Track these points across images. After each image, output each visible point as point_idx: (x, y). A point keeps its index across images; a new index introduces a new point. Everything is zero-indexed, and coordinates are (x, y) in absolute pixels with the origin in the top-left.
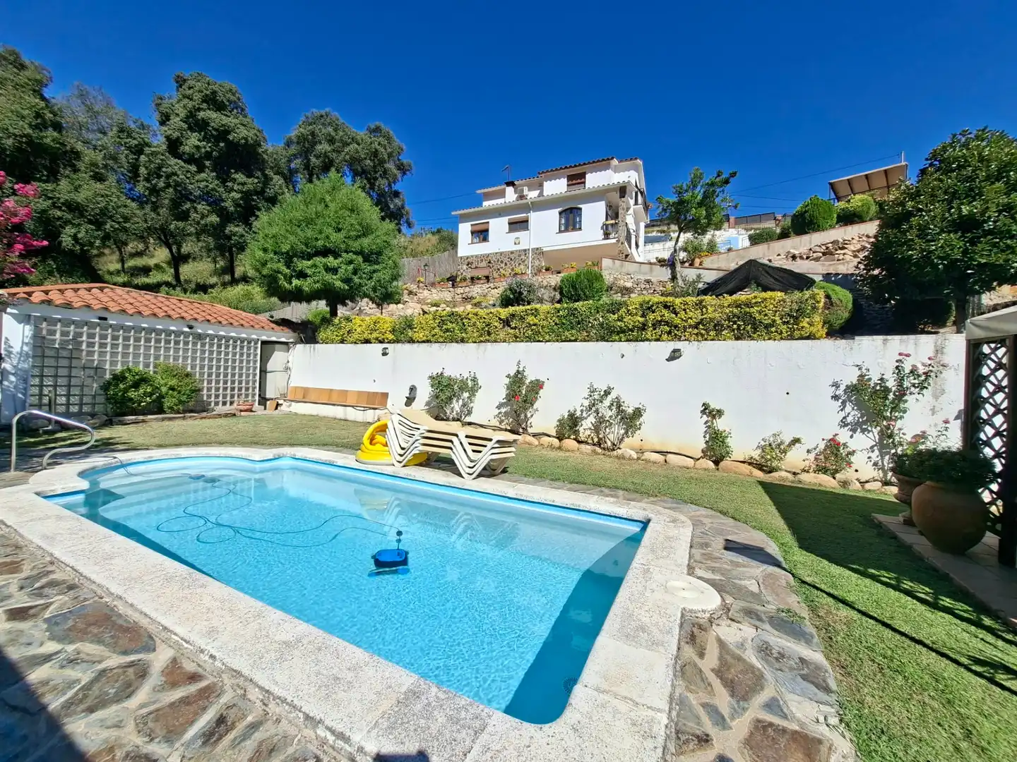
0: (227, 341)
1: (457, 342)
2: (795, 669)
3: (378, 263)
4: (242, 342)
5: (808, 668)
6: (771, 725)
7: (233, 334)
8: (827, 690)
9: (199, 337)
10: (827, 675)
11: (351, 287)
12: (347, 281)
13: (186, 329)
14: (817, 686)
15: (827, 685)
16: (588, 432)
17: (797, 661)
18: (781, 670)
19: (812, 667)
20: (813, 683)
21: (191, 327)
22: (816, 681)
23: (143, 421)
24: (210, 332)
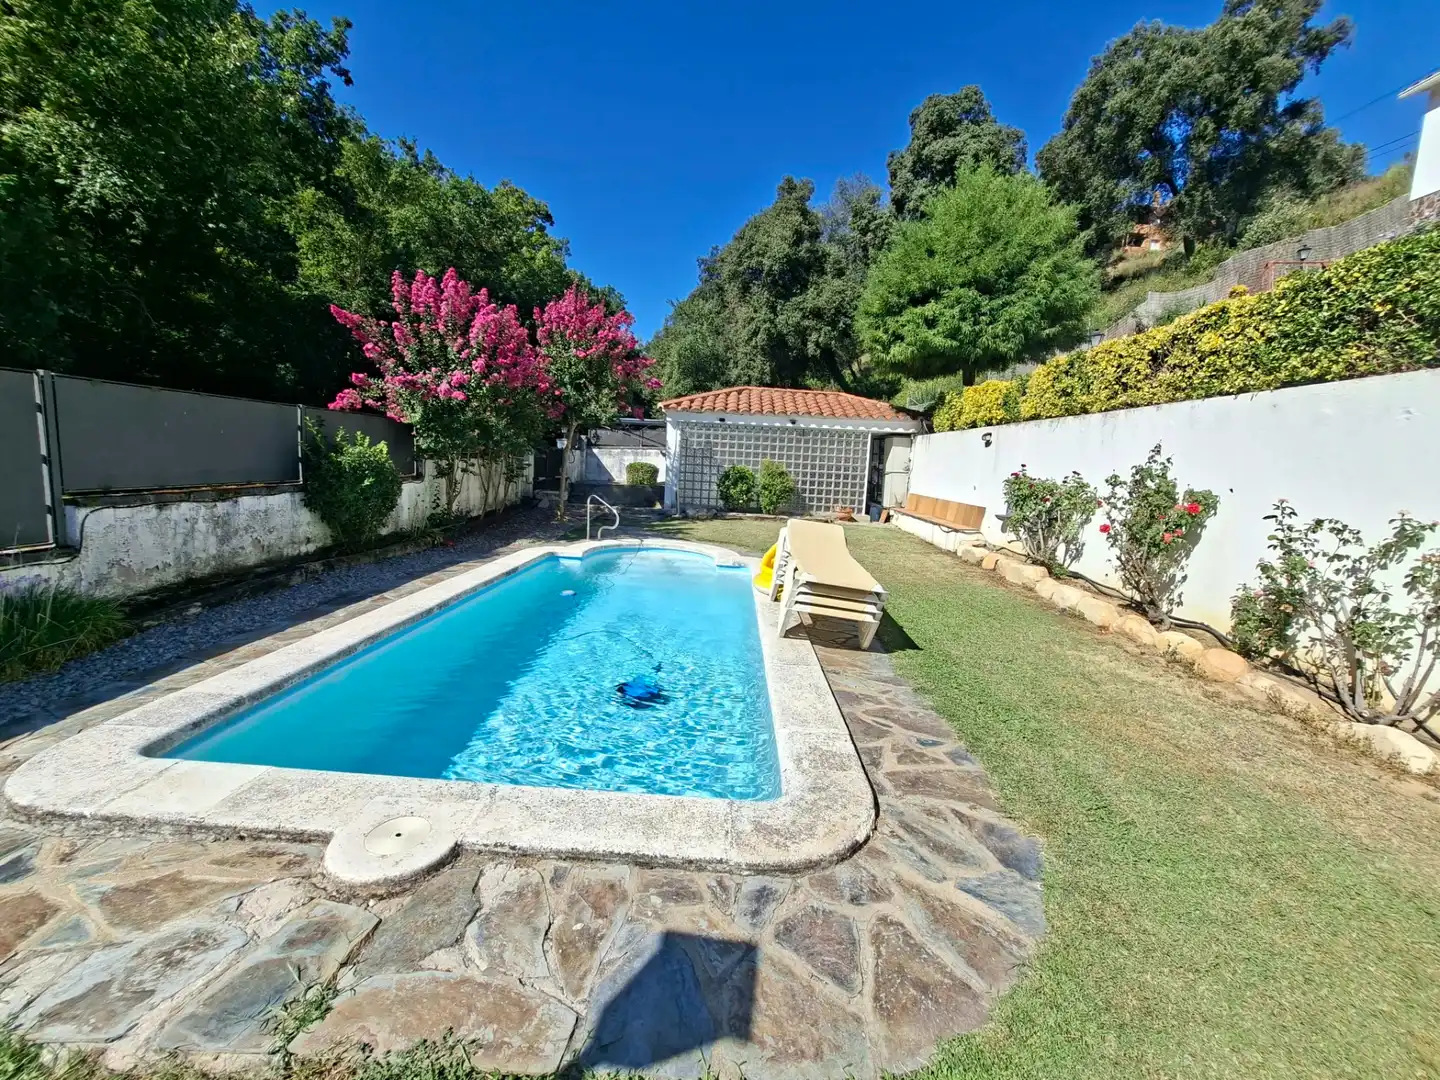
0: (840, 436)
1: (1075, 414)
2: (127, 977)
3: (1010, 293)
4: (849, 436)
5: (119, 999)
6: (42, 922)
7: (837, 427)
8: (51, 1017)
9: (803, 432)
10: (86, 1029)
11: (961, 342)
12: (953, 334)
13: (790, 425)
14: (72, 1003)
15: (65, 1021)
16: (1318, 652)
17: (148, 986)
18: (139, 955)
19: (120, 1006)
20: (83, 997)
21: (793, 422)
22: (82, 1004)
23: (741, 519)
24: (813, 426)
